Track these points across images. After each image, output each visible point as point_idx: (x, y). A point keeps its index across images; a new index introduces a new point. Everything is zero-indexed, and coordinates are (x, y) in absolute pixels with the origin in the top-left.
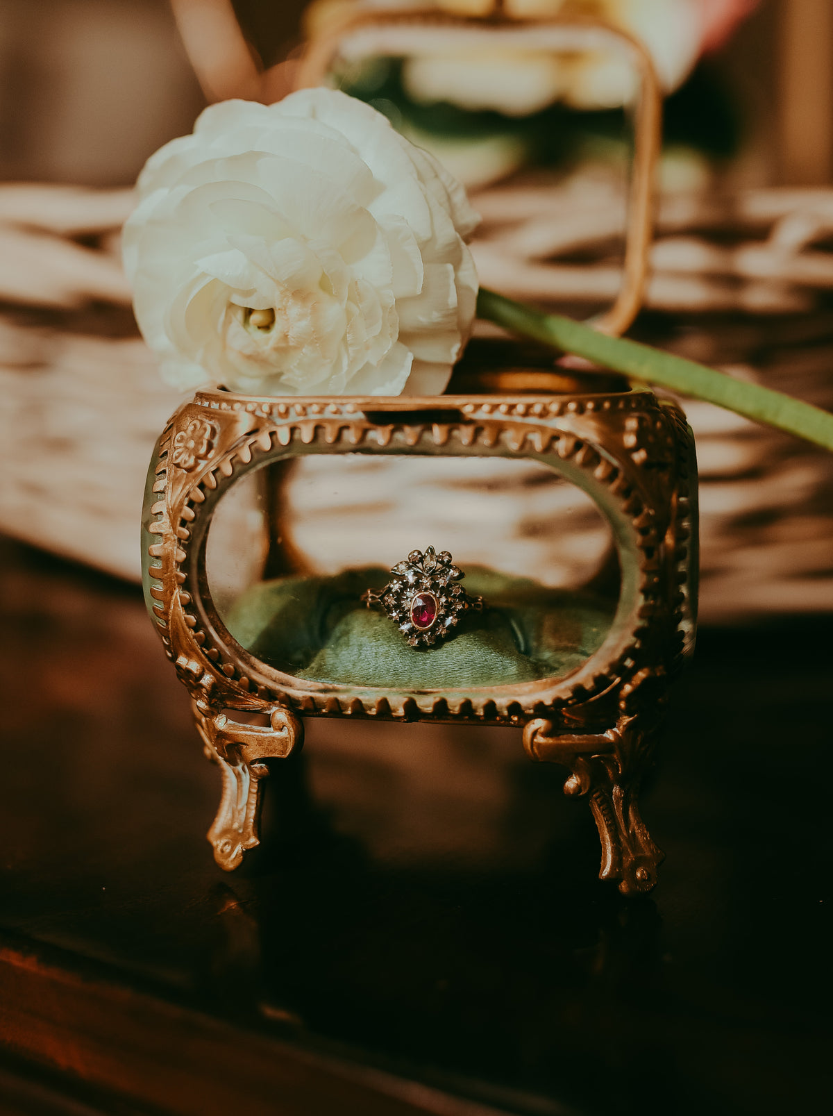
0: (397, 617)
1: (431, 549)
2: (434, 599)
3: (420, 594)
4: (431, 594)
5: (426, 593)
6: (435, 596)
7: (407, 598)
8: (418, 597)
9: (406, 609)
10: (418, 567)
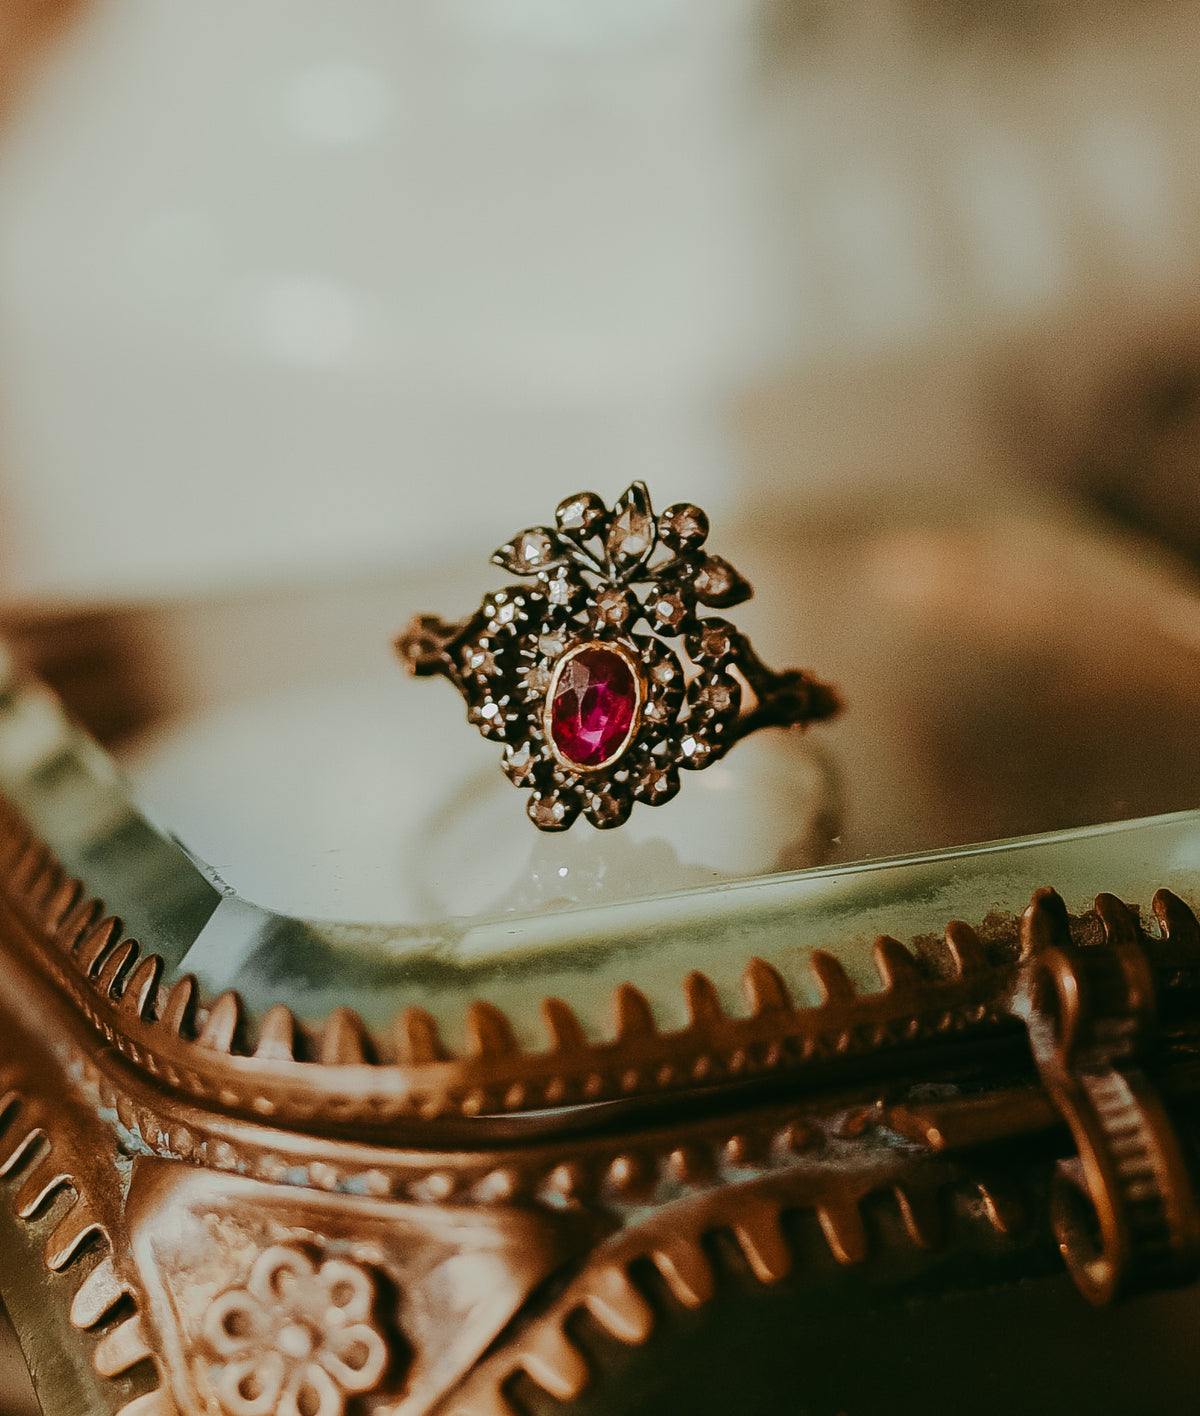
0: (499, 720)
1: (634, 489)
2: (632, 667)
3: (583, 647)
4: (625, 649)
5: (611, 646)
6: (636, 658)
7: (540, 656)
8: (577, 658)
9: (532, 695)
10: (587, 552)
